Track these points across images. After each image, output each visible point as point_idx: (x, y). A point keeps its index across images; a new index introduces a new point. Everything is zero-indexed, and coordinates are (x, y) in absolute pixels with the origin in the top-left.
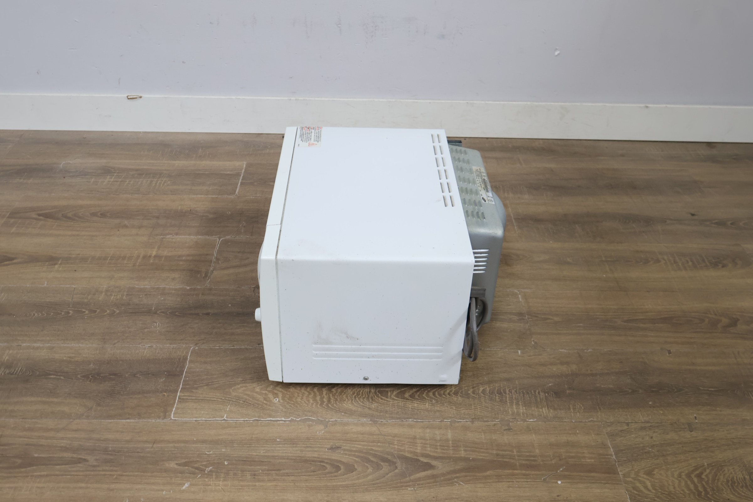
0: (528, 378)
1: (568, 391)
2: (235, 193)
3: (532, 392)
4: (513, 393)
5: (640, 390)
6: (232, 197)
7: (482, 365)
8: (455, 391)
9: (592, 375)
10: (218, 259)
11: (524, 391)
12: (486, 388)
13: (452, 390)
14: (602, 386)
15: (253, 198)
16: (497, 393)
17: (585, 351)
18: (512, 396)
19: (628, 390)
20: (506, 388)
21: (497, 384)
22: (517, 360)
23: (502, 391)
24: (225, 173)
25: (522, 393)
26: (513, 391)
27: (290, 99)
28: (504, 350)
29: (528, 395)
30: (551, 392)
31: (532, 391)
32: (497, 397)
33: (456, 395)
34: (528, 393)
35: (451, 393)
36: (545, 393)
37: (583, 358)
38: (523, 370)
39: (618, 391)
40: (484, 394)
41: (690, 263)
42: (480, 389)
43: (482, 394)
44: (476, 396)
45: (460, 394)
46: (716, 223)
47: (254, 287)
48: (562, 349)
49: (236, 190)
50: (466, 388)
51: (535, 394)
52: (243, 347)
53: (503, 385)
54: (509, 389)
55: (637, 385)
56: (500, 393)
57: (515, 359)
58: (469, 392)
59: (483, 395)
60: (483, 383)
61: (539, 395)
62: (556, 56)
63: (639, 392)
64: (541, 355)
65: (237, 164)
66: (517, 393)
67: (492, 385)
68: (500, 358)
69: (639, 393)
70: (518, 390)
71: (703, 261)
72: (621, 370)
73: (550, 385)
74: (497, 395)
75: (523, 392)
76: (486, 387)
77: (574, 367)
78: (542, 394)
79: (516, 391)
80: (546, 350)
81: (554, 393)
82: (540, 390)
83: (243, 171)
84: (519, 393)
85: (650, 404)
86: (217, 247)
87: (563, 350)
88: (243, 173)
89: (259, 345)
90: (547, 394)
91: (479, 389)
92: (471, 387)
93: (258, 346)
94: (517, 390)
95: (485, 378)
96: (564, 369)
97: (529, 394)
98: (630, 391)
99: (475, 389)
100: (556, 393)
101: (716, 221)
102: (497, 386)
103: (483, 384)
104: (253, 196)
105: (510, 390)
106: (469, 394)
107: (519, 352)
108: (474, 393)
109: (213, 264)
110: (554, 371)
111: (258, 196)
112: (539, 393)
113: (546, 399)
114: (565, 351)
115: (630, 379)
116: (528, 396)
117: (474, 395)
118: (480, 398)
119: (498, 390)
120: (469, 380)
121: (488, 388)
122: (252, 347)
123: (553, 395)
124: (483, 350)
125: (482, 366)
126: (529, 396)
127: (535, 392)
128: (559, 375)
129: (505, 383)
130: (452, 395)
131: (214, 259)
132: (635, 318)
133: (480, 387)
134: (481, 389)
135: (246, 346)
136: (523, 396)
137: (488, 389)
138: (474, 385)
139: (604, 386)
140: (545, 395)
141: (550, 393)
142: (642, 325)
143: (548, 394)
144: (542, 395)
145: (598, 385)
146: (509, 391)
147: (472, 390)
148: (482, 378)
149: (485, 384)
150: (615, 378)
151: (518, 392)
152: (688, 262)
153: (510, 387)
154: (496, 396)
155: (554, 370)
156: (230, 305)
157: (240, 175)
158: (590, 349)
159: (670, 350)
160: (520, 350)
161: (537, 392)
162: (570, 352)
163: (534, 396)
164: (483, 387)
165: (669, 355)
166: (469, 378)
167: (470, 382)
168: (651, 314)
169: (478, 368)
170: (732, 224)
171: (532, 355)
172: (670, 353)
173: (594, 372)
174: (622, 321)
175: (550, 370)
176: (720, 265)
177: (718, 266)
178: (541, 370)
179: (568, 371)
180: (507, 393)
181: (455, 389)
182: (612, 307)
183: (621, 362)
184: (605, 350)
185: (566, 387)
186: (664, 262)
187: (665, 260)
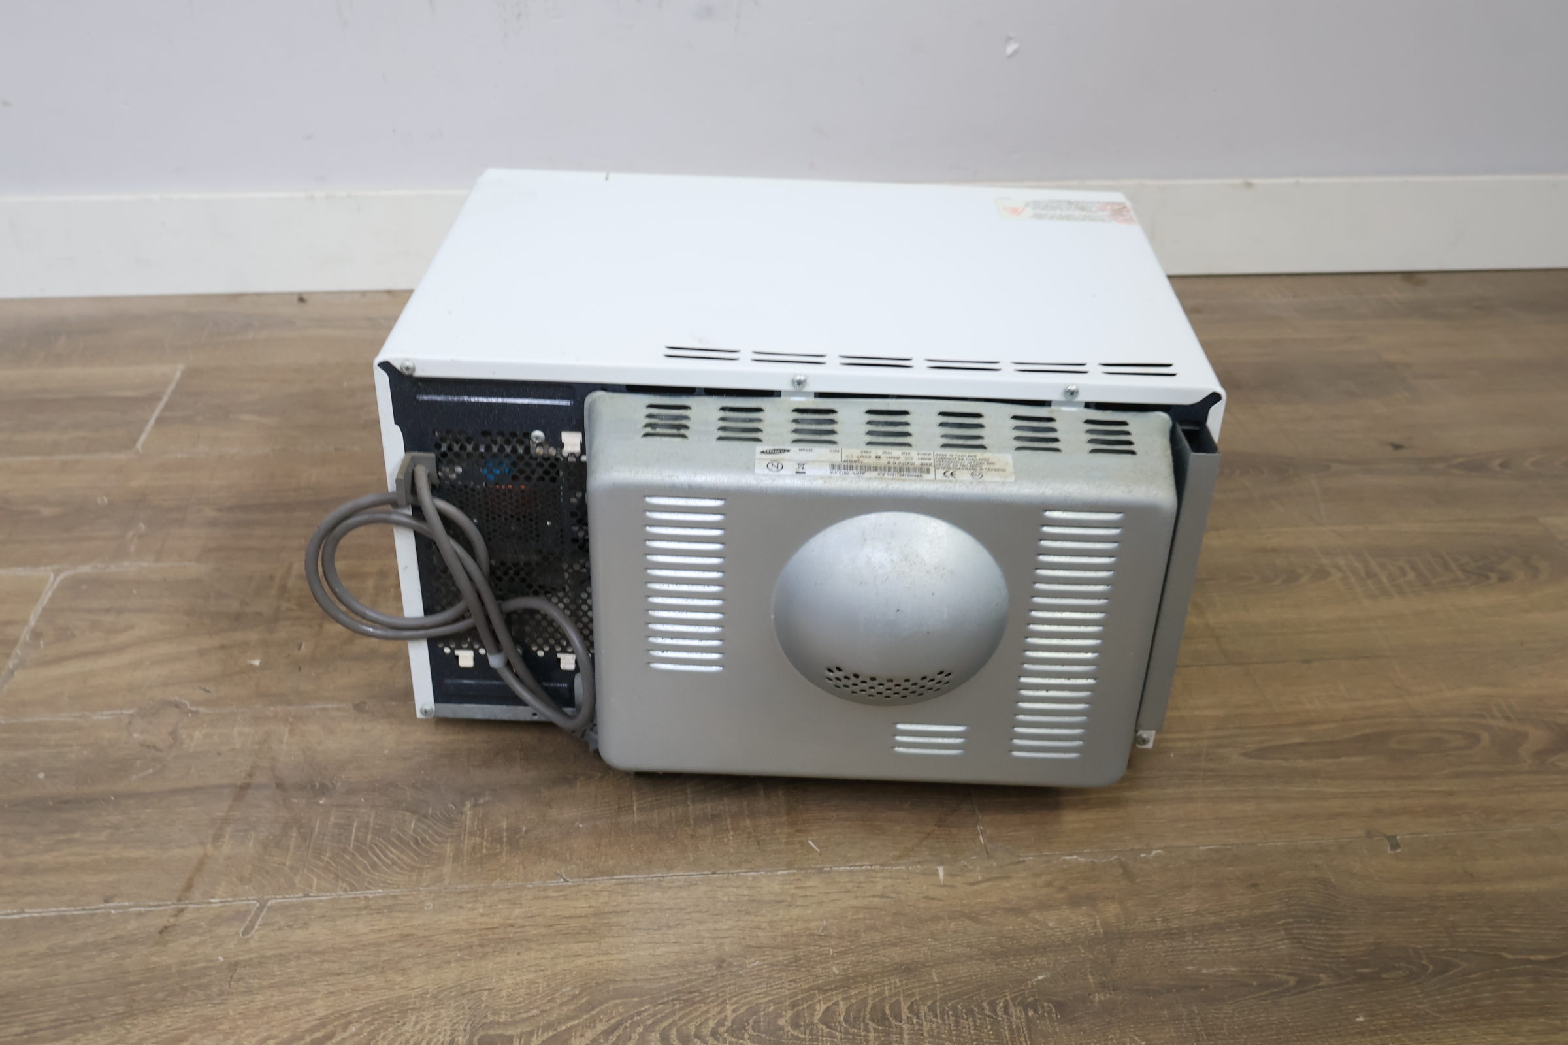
0: (971, 958)
1: (1097, 997)
2: (135, 446)
3: (983, 1009)
4: (922, 1015)
5: (1321, 976)
6: (124, 457)
7: (825, 923)
8: (733, 1022)
9: (1170, 934)
10: (37, 635)
11: (959, 1007)
12: (836, 1003)
13: (726, 1016)
14: (1204, 971)
15: (185, 456)
16: (872, 1020)
17: (1142, 855)
18: (921, 1025)
19: (1285, 977)
20: (902, 999)
21: (870, 987)
22: (933, 899)
23: (888, 1012)
24: (119, 394)
25: (951, 1013)
26: (923, 1009)
28: (894, 868)
29: (971, 1019)
30: (1045, 1004)
31: (985, 1004)
32: (872, 1035)
33: (737, 1037)
34: (970, 1012)
35: (722, 1030)
36: (1025, 1007)
37: (1138, 880)
38: (955, 932)
39: (1255, 983)
40: (828, 1027)
41: (1412, 575)
42: (818, 1007)
43: (821, 1026)
44: (802, 1036)
45: (751, 1031)
46: (1461, 466)
47: (131, 715)
48: (1071, 855)
49: (140, 438)
50: (772, 1009)
51: (995, 1011)
52: (52, 912)
53: (890, 989)
54: (908, 1004)
55: (1310, 958)
56: (881, 1019)
57: (927, 898)
58: (781, 1022)
59: (826, 1030)
60: (826, 988)
61: (1005, 1016)
62: (1011, 56)
63: (1321, 984)
64: (1007, 878)
65: (158, 370)
66: (936, 1016)
68: (882, 896)
69: (1322, 987)
70: (938, 1004)
71: (1446, 566)
72: (1257, 912)
73: (1040, 978)
74: (871, 1025)
75: (954, 1008)
76: (835, 999)
77: (1112, 910)
78: (1015, 1011)
79: (932, 1009)
80: (1024, 861)
81: (1055, 1007)
82: (1008, 998)
83: (172, 387)
84: (943, 1012)
85: (1361, 1023)
86: (44, 600)
87: (1075, 857)
88: (168, 393)
89: (106, 901)
90: (1031, 1013)
91: (811, 1008)
92: (787, 1003)
93: (102, 905)
94: (934, 1004)
95: (834, 968)
96: (1081, 919)
97: (974, 1016)
98: (1292, 981)
99: (800, 1008)
100: (1060, 1006)
101: (1461, 460)
102: (871, 992)
103: (827, 991)
104: (183, 453)
105: (912, 1003)
106: (781, 1028)
107: (941, 870)
108: (796, 1026)
109: (18, 651)
110: (1051, 929)
111: (200, 450)
112: (1006, 1008)
113: (1029, 1029)
114: (1082, 860)
115: (1286, 942)
116: (971, 1024)
117: (796, 1033)
118: (817, 1040)
119: (874, 1008)
120: (780, 978)
121: (841, 1003)
122: (84, 910)
123: (1050, 1012)
124: (828, 872)
125: (825, 928)
126: (974, 1021)
127: (993, 1005)
128: (1068, 941)
129: (897, 981)
130: (726, 1035)
131: (25, 635)
132: (1280, 743)
133: (816, 1000)
134: (820, 1008)
135: (63, 909)
136: (957, 1023)
137: (842, 1007)
138: (796, 994)
139: (1211, 971)
140: (1027, 1015)
141: (1043, 1007)
142: (1302, 763)
143: (1036, 1011)
144: (1017, 1018)
145: (1190, 968)
146: (911, 1009)
147: (790, 1013)
148: (824, 968)
149: (832, 990)
150: (1239, 938)
151: (938, 1012)
152: (1404, 574)
153: (913, 995)
154: (867, 1030)
155: (1051, 924)
156: (41, 775)
157: (159, 399)
158: (1155, 849)
159: (1394, 837)
160: (942, 864)
161: (1001, 1004)
162: (1095, 861)
163: (990, 1021)
164: (825, 1000)
165: (1392, 852)
166: (781, 970)
167: (786, 985)
168: (1325, 726)
169: (812, 935)
170: (1504, 465)
171: (980, 878)
172: (1395, 845)
173: (1174, 924)
174: (1244, 755)
175: (1037, 926)
176: (1494, 577)
177: (1488, 578)
178: (1011, 928)
179: (1095, 927)
180: (904, 1017)
181: (734, 1015)
182: (1209, 712)
183: (1255, 885)
184: (1200, 848)
185: (1091, 981)
186: (1340, 575)
187: (1340, 570)
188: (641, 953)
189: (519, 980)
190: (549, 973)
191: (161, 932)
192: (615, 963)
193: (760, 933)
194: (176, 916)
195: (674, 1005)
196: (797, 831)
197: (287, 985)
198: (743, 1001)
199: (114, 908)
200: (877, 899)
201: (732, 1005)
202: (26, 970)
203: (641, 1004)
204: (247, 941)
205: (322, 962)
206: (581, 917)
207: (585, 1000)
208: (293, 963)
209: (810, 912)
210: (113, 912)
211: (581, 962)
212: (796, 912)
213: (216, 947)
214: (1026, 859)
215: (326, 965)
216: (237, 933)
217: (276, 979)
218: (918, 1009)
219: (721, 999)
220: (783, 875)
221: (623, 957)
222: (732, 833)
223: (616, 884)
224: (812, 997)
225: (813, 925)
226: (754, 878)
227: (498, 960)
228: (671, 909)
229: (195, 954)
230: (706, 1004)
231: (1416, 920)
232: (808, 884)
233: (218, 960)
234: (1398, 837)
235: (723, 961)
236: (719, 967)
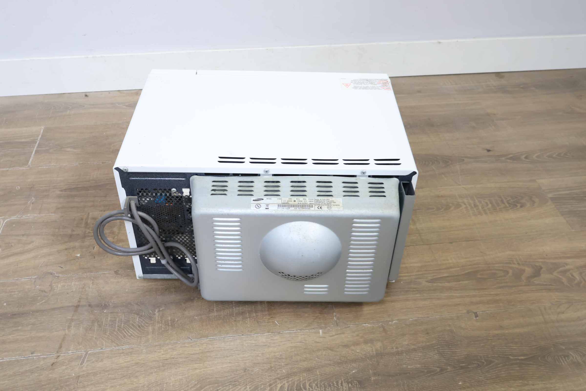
0: (330, 365)
1: (373, 378)
2: (28, 164)
3: (334, 384)
4: (313, 387)
5: (449, 367)
6: (24, 168)
7: (281, 353)
9: (398, 353)
11: (326, 384)
12: (284, 384)
14: (409, 367)
15: (47, 167)
19: (436, 368)
20: (306, 381)
21: (296, 377)
22: (318, 343)
23: (302, 386)
24: (20, 141)
25: (323, 386)
26: (314, 385)
27: (88, 57)
28: (305, 331)
30: (355, 382)
31: (335, 382)
34: (330, 386)
36: (348, 383)
37: (388, 333)
38: (325, 355)
39: (426, 371)
41: (490, 206)
42: (278, 386)
46: (511, 158)
47: (35, 278)
48: (365, 324)
49: (30, 160)
50: (262, 387)
51: (338, 385)
53: (303, 378)
55: (445, 361)
57: (316, 342)
60: (281, 378)
61: (341, 387)
63: (448, 370)
64: (343, 333)
65: (35, 129)
66: (318, 388)
67: (291, 379)
68: (300, 342)
69: (448, 372)
70: (319, 383)
71: (502, 201)
72: (428, 344)
73: (354, 372)
75: (324, 384)
76: (284, 382)
77: (379, 345)
78: (345, 385)
79: (317, 385)
80: (349, 327)
81: (358, 383)
82: (343, 380)
83: (40, 137)
84: (321, 386)
87: (367, 324)
88: (39, 140)
89: (32, 354)
90: (350, 385)
91: (276, 386)
92: (268, 384)
94: (317, 383)
95: (284, 371)
96: (368, 349)
97: (331, 387)
98: (438, 369)
99: (272, 386)
100: (360, 382)
101: (511, 156)
102: (296, 379)
103: (281, 379)
104: (46, 166)
105: (310, 383)
107: (321, 331)
110: (358, 353)
111: (52, 165)
112: (342, 384)
114: (369, 325)
115: (437, 355)
119: (297, 385)
120: (265, 375)
121: (286, 384)
122: (24, 357)
123: (356, 385)
124: (282, 333)
125: (281, 355)
126: (331, 389)
127: (337, 383)
128: (363, 357)
129: (305, 374)
132: (440, 276)
133: (277, 383)
136: (325, 390)
138: (271, 381)
139: (411, 367)
140: (349, 386)
142: (447, 284)
143: (352, 384)
144: (345, 387)
145: (404, 366)
146: (310, 385)
147: (268, 388)
148: (280, 371)
149: (283, 379)
150: (421, 354)
151: (319, 386)
152: (487, 205)
153: (310, 380)
155: (358, 351)
156: (5, 304)
157: (36, 142)
158: (395, 320)
159: (476, 313)
160: (321, 329)
161: (340, 382)
162: (374, 326)
163: (336, 389)
164: (281, 383)
165: (475, 319)
166: (266, 372)
167: (267, 378)
168: (455, 269)
169: (276, 358)
170: (526, 158)
171: (334, 334)
172: (476, 316)
173: (400, 349)
174: (427, 282)
175: (353, 352)
176: (519, 205)
177: (517, 206)
178: (344, 353)
179: (373, 351)
180: (307, 388)
181: (250, 389)
182: (415, 265)
183: (428, 333)
184: (410, 319)
185: (371, 372)
186: (465, 206)
187: (465, 204)
188: (218, 367)
189: (176, 379)
190: (186, 376)
191: (52, 365)
192: (209, 371)
193: (259, 358)
194: (57, 358)
195: (229, 387)
196: (271, 317)
197: (97, 384)
198: (253, 384)
199: (36, 356)
200: (298, 343)
201: (249, 386)
202: (6, 381)
203: (218, 386)
204: (82, 368)
205: (109, 374)
206: (197, 354)
207: (199, 386)
208: (98, 375)
209: (275, 349)
210: (35, 358)
211: (197, 371)
212: (271, 349)
213: (72, 370)
214: (350, 326)
215: (110, 376)
216: (78, 365)
217: (93, 382)
218: (312, 385)
219: (245, 384)
220: (266, 335)
221: (212, 369)
222: (249, 319)
223: (209, 341)
224: (276, 382)
225: (277, 354)
226: (257, 336)
227: (169, 371)
228: (228, 350)
229: (64, 373)
230: (240, 386)
231: (482, 345)
232: (275, 338)
233: (72, 375)
234: (478, 313)
235: (246, 369)
236: (245, 371)
